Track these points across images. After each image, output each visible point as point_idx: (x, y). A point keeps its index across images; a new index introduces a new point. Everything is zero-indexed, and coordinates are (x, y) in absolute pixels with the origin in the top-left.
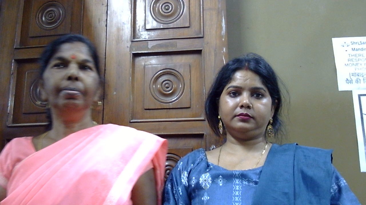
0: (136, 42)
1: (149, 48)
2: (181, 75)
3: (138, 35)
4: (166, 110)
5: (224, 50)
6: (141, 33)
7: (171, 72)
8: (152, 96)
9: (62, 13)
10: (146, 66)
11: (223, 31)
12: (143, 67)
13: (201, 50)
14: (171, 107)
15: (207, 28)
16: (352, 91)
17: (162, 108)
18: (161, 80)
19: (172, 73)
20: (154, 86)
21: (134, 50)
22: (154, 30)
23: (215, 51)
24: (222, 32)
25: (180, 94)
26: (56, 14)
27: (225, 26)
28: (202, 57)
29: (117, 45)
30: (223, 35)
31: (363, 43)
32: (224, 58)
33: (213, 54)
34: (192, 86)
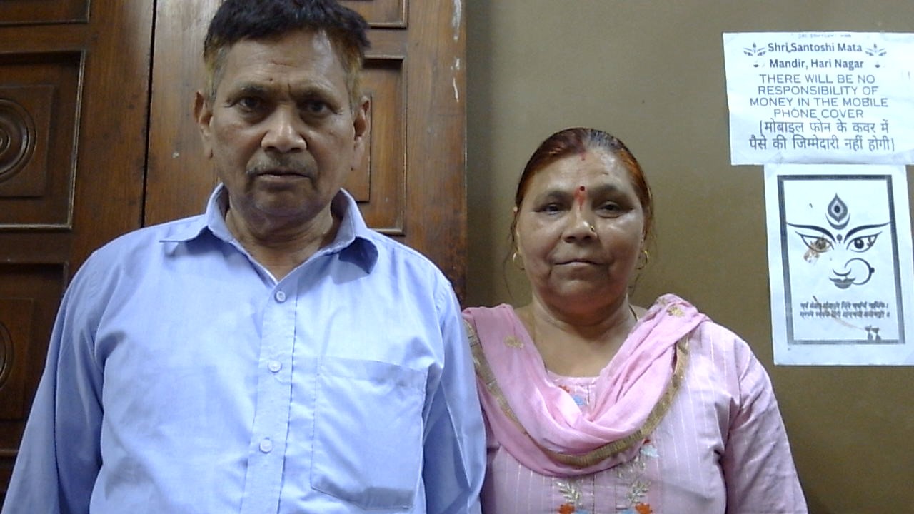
5: (457, 64)
13: (401, 61)
15: (416, 6)
16: (762, 167)
23: (435, 64)
24: (454, 19)
27: (460, 4)
28: (402, 78)
29: (184, 30)
30: (457, 26)
31: (797, 47)
32: (455, 85)
33: (430, 73)
34: (374, 149)
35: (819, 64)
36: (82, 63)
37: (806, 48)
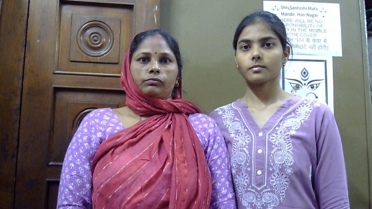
2: (111, 29)
4: (93, 64)
5: (156, 8)
7: (100, 25)
8: (79, 49)
10: (73, 16)
12: (70, 16)
13: (133, 6)
14: (99, 62)
17: (89, 61)
18: (88, 32)
20: (81, 38)
23: (147, 8)
25: (108, 49)
28: (133, 13)
31: (292, 8)
32: (155, 17)
33: (145, 11)
34: (121, 42)
35: (300, 15)
37: (296, 8)
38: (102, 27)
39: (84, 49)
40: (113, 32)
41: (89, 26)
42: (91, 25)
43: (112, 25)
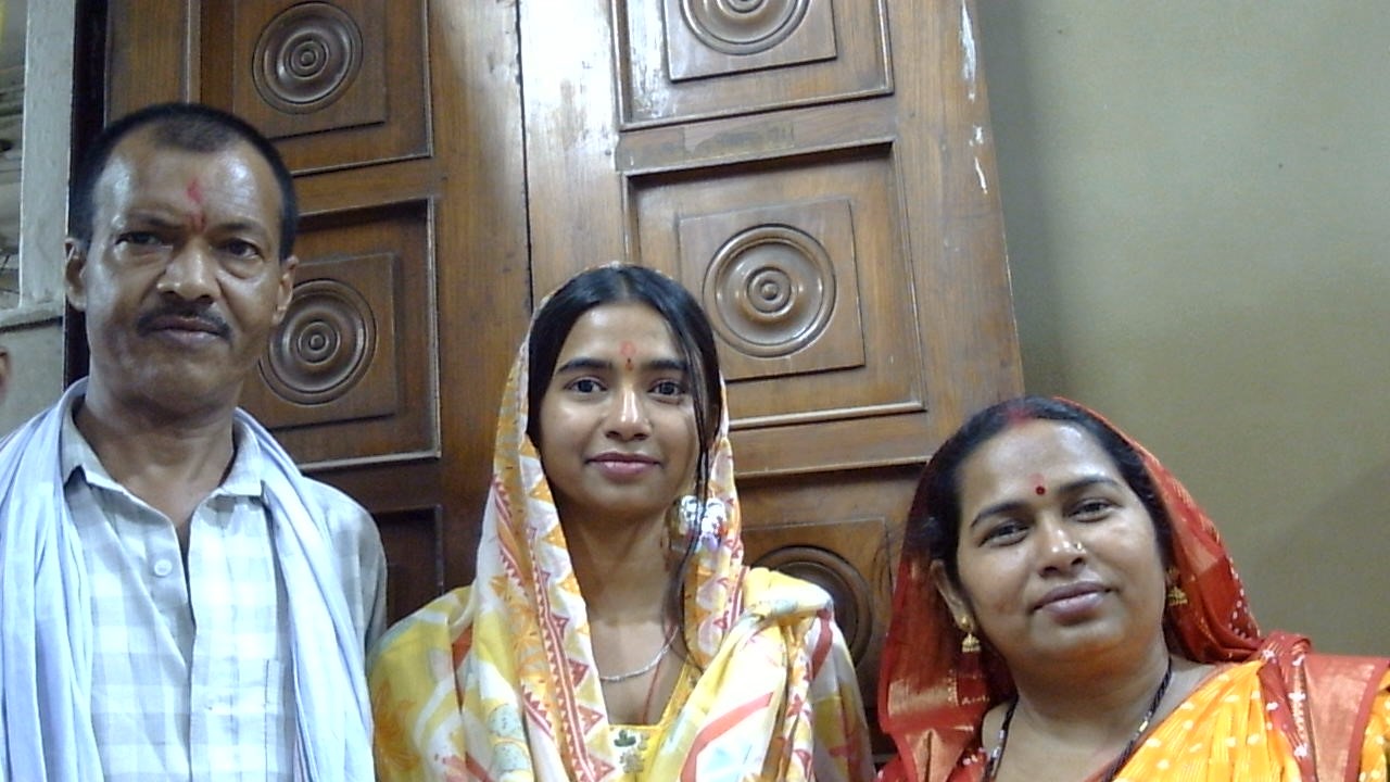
0: (637, 132)
1: (688, 152)
2: (819, 244)
3: (641, 106)
4: (770, 382)
5: (979, 136)
6: (655, 96)
9: (347, 46)
10: (682, 221)
11: (968, 60)
12: (670, 226)
13: (890, 144)
14: (791, 371)
15: (904, 59)
17: (757, 375)
18: (742, 269)
19: (783, 238)
20: (719, 295)
21: (632, 163)
22: (703, 82)
23: (943, 142)
24: (966, 67)
25: (820, 318)
26: (327, 51)
27: (972, 42)
28: (894, 170)
29: (566, 149)
30: (970, 78)
32: (978, 168)
33: (937, 157)
34: (865, 284)
36: (430, 215)
38: (785, 244)
39: (735, 333)
40: (828, 257)
41: (739, 250)
42: (748, 243)
43: (822, 230)
